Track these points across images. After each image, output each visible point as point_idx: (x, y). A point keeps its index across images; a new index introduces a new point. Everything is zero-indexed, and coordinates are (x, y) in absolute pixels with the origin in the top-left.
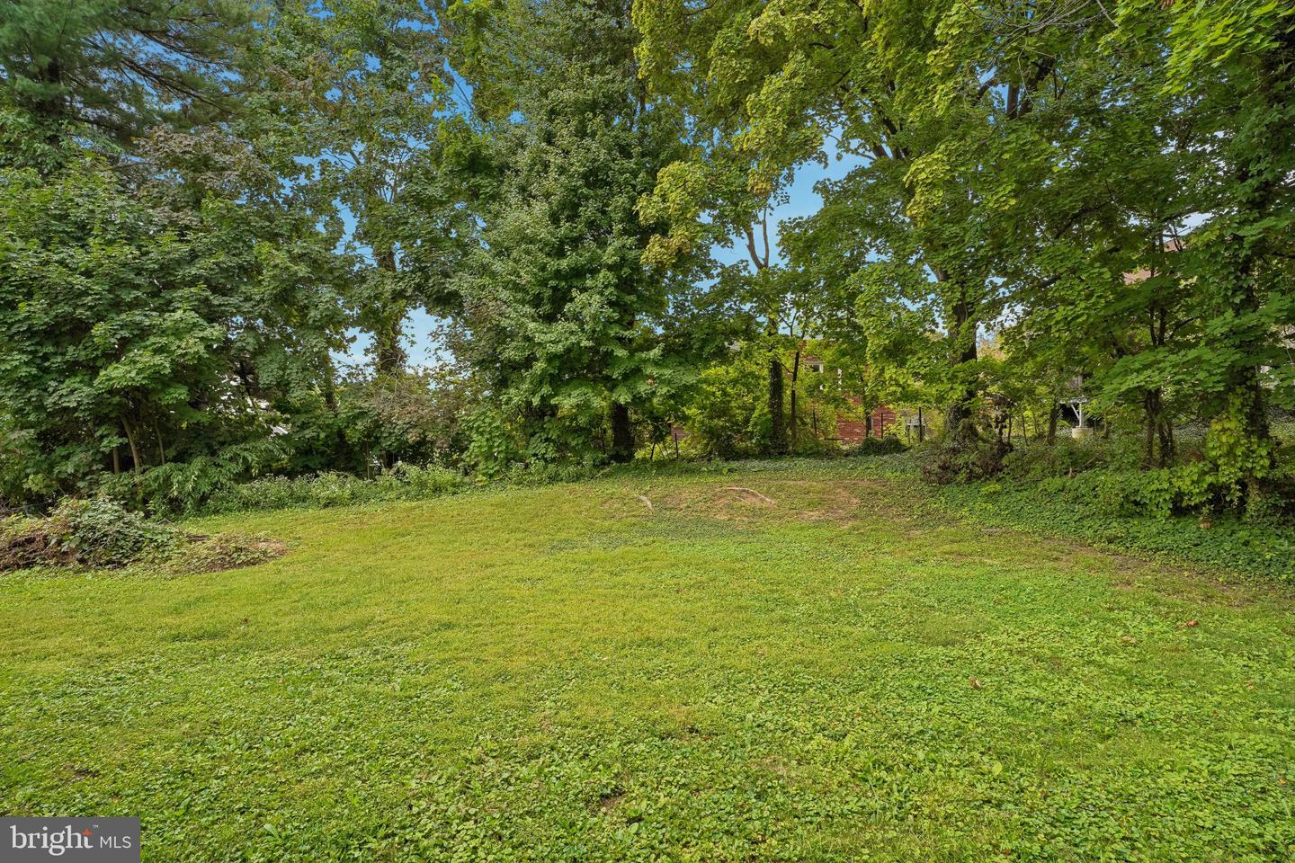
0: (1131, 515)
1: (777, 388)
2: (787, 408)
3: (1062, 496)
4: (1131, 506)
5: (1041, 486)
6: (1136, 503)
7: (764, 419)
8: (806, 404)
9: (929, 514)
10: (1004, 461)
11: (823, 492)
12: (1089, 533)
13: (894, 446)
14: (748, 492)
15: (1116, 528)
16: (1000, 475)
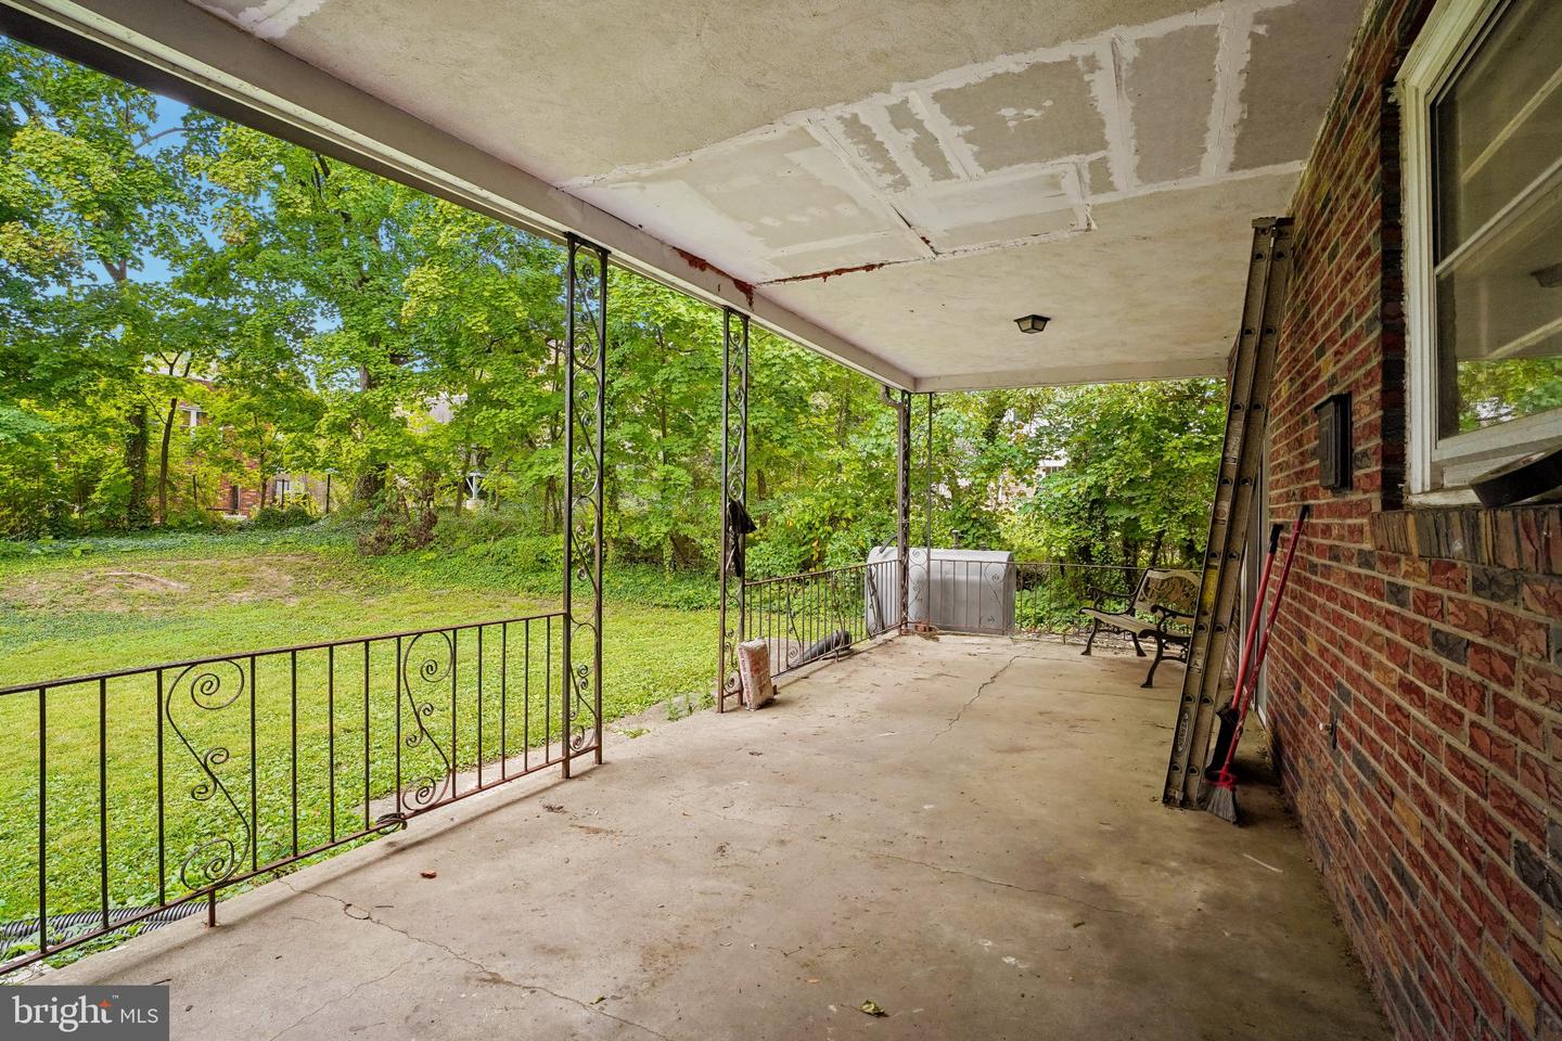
0: (539, 570)
1: (138, 445)
2: (152, 471)
3: (487, 560)
4: (539, 563)
5: (468, 552)
6: (543, 561)
7: (121, 481)
8: (179, 465)
9: (373, 584)
10: (434, 531)
11: (243, 570)
12: (514, 586)
13: (300, 518)
14: (139, 577)
15: (533, 580)
16: (432, 544)
